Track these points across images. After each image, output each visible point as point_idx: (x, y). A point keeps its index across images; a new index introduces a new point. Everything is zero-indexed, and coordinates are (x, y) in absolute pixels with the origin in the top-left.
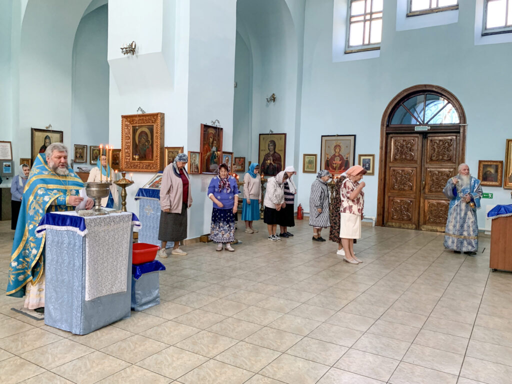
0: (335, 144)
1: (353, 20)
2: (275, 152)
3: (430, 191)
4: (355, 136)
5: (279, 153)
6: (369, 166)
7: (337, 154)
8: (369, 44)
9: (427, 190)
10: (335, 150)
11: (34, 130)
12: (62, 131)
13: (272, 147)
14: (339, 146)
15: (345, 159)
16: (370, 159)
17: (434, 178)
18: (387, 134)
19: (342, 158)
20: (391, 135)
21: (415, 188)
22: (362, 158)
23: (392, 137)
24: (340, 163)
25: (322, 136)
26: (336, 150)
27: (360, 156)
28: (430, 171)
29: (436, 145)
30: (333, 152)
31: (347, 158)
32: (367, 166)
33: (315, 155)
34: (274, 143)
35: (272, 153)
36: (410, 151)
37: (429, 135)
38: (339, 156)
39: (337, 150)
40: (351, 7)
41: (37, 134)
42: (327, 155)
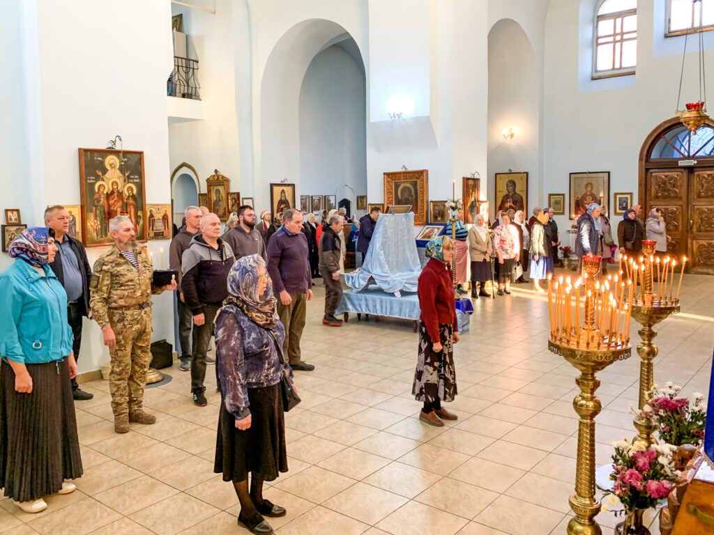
0: (586, 183)
1: (600, 41)
2: (515, 193)
3: (699, 230)
4: (609, 173)
5: (520, 193)
6: (627, 205)
7: (588, 193)
8: (621, 68)
9: (694, 230)
10: (586, 189)
11: (272, 186)
12: (294, 183)
13: (511, 188)
14: (591, 184)
15: (598, 198)
16: (627, 198)
17: (703, 216)
18: (647, 170)
19: (593, 198)
20: (651, 171)
21: (680, 227)
23: (652, 173)
25: (570, 174)
28: (698, 209)
29: (704, 180)
32: (623, 206)
33: (563, 195)
34: (513, 183)
35: (511, 194)
36: (674, 187)
37: (695, 170)
38: (590, 195)
39: (589, 189)
40: (597, 27)
41: (275, 189)
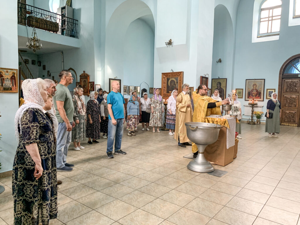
0: (253, 84)
1: (262, 20)
2: (221, 88)
4: (265, 79)
5: (223, 88)
7: (254, 89)
8: (271, 32)
10: (253, 87)
11: (110, 79)
12: (120, 79)
13: (219, 85)
15: (259, 91)
16: (273, 91)
18: (283, 79)
19: (257, 91)
21: (297, 106)
24: (256, 93)
25: (246, 80)
33: (242, 89)
34: (220, 83)
35: (219, 88)
40: (261, 13)
42: (249, 89)
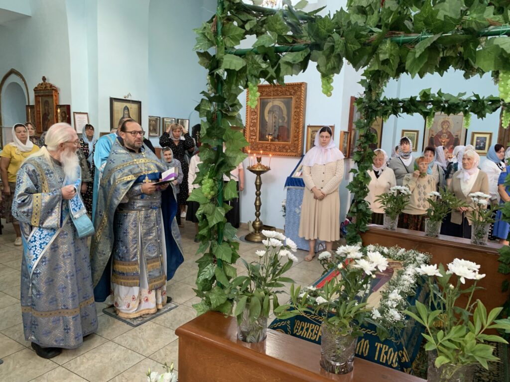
0: (443, 120)
5: (375, 128)
6: (484, 145)
7: (444, 131)
10: (442, 127)
11: (112, 100)
12: (140, 100)
14: (448, 122)
15: (455, 137)
16: (486, 138)
19: (450, 136)
22: (476, 136)
24: (448, 140)
26: (444, 127)
27: (473, 134)
30: (440, 129)
31: (457, 136)
32: (482, 146)
33: (417, 132)
38: (446, 133)
41: (116, 104)
42: (432, 131)
